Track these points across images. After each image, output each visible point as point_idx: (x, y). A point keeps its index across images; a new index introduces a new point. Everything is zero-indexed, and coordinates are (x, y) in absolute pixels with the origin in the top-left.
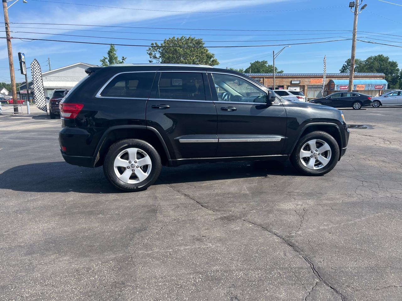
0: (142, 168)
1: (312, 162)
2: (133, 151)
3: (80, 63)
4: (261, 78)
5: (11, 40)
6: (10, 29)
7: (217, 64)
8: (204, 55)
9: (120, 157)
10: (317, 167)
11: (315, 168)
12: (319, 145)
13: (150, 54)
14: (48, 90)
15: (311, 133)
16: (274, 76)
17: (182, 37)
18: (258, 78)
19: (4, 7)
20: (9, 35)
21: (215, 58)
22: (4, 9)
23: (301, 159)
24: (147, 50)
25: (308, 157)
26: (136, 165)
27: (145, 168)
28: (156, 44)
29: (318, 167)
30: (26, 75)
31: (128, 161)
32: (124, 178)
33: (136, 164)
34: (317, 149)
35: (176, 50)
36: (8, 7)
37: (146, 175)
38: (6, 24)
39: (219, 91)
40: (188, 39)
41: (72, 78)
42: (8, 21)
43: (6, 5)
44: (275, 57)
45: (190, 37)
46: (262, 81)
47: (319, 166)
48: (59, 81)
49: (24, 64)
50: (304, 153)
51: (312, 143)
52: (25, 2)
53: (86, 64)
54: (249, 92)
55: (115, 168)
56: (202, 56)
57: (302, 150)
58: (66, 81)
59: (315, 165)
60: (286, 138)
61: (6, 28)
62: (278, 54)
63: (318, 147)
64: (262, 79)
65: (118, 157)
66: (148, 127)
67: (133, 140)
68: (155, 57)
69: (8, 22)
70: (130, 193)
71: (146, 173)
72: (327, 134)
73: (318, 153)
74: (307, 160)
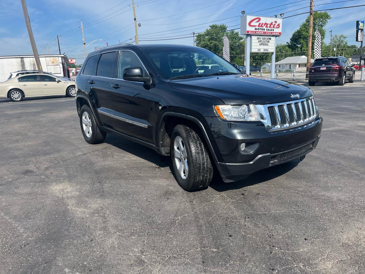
11: (182, 176)
30: (362, 42)
34: (183, 150)
49: (361, 32)
55: (83, 124)
65: (83, 117)
73: (183, 156)
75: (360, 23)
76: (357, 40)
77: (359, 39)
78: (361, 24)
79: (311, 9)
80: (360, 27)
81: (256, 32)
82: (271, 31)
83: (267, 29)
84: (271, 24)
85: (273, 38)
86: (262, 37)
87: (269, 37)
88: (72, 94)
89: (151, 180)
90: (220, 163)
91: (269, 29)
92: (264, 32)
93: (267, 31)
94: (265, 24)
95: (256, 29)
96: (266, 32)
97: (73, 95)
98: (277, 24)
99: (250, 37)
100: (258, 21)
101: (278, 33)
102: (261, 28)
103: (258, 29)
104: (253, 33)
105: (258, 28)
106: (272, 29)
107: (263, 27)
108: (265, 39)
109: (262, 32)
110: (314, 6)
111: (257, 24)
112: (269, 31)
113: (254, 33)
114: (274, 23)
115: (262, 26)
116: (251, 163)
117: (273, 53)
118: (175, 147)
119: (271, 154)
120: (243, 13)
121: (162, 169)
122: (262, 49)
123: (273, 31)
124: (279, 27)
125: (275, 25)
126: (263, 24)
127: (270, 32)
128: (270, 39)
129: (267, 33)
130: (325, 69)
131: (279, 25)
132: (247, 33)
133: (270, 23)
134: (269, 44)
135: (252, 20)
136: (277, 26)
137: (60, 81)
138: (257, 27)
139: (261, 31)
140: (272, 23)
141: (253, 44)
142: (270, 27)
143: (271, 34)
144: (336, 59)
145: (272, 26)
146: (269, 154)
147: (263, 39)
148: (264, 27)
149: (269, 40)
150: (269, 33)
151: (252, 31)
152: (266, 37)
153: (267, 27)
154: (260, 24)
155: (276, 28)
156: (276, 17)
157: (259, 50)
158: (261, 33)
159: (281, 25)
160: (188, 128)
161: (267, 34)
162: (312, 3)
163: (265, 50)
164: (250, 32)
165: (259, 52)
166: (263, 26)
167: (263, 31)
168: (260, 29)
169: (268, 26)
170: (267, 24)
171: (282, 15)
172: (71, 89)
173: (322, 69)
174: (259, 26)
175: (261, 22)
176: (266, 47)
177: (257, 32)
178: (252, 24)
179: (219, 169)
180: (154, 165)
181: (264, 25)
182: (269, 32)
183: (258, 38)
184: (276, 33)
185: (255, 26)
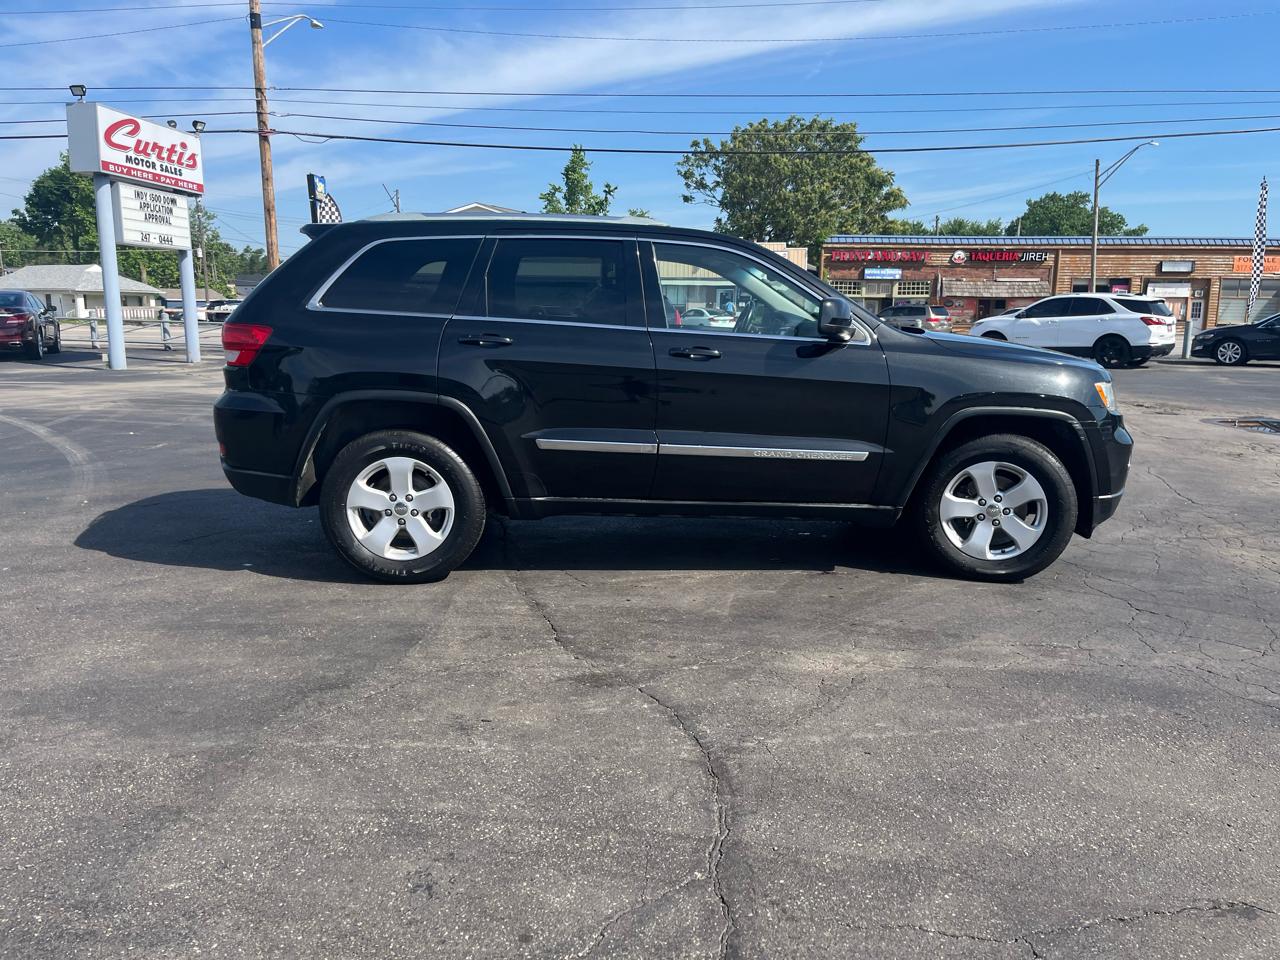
0: (429, 516)
1: (983, 534)
2: (401, 466)
4: (1046, 251)
5: (271, 138)
6: (269, 107)
7: (903, 206)
8: (858, 177)
9: (366, 481)
10: (1000, 551)
11: (990, 556)
12: (1007, 481)
13: (687, 176)
15: (978, 440)
16: (1093, 245)
17: (790, 121)
18: (1036, 251)
19: (254, 42)
20: (264, 123)
21: (895, 187)
22: (253, 47)
23: (944, 524)
24: (679, 164)
25: (969, 519)
26: (410, 506)
27: (436, 519)
28: (706, 142)
29: (1003, 552)
31: (386, 495)
32: (377, 542)
33: (409, 504)
34: (998, 493)
35: (766, 162)
36: (265, 40)
37: (439, 537)
38: (259, 90)
39: (899, 293)
40: (810, 127)
42: (264, 82)
43: (260, 38)
44: (1100, 180)
45: (815, 120)
46: (1052, 263)
47: (1006, 550)
50: (954, 504)
51: (983, 472)
52: (316, 26)
53: (493, 207)
54: (1007, 295)
55: (350, 513)
56: (851, 181)
57: (948, 494)
59: (993, 547)
60: (888, 451)
61: (259, 103)
62: (1112, 170)
63: (1004, 488)
64: (1050, 257)
65: (361, 482)
66: (443, 397)
67: (403, 433)
68: (701, 185)
69: (266, 84)
70: (388, 586)
71: (440, 532)
72: (1032, 445)
73: (1001, 506)
74: (965, 527)
75: (317, 180)
78: (320, 187)
79: (262, 122)
81: (130, 169)
82: (174, 176)
84: (172, 150)
85: (182, 201)
86: (149, 192)
87: (171, 196)
92: (155, 175)
93: (164, 173)
94: (155, 146)
95: (129, 159)
96: (159, 176)
98: (187, 154)
99: (109, 185)
100: (132, 133)
101: (195, 187)
102: (145, 160)
104: (122, 172)
105: (136, 159)
106: (175, 169)
107: (149, 155)
108: (158, 199)
109: (148, 173)
110: (272, 114)
111: (131, 142)
112: (167, 174)
113: (125, 170)
114: (179, 149)
115: (144, 151)
117: (182, 253)
120: (76, 91)
122: (154, 235)
123: (181, 175)
124: (193, 166)
125: (181, 155)
126: (147, 144)
127: (173, 179)
128: (173, 201)
129: (163, 179)
131: (192, 157)
133: (169, 147)
134: (172, 220)
135: (113, 122)
136: (189, 159)
138: (132, 154)
139: (145, 168)
140: (173, 146)
141: (123, 213)
142: (169, 160)
143: (176, 184)
145: (175, 158)
147: (154, 198)
148: (153, 158)
149: (170, 206)
150: (168, 181)
151: (118, 166)
152: (162, 194)
153: (159, 157)
154: (139, 142)
155: (188, 165)
157: (146, 237)
158: (145, 175)
159: (199, 159)
161: (164, 182)
163: (163, 239)
164: (111, 167)
165: (145, 244)
166: (149, 151)
167: (151, 170)
168: (142, 160)
169: (165, 155)
170: (161, 149)
171: (198, 127)
174: (136, 150)
175: (142, 136)
176: (163, 229)
177: (134, 169)
178: (117, 138)
181: (153, 150)
182: (170, 178)
183: (138, 195)
184: (190, 186)
185: (125, 148)
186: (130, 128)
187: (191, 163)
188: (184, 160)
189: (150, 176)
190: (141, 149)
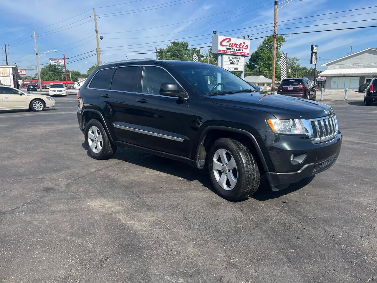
2: (95, 129)
3: (369, 49)
10: (228, 187)
11: (225, 187)
12: (229, 157)
14: (332, 78)
19: (275, 10)
23: (214, 171)
25: (221, 170)
30: (315, 64)
34: (226, 162)
38: (275, 23)
41: (357, 65)
43: (277, 8)
47: (230, 187)
48: (345, 68)
49: (315, 55)
50: (217, 164)
58: (352, 68)
59: (226, 184)
63: (228, 160)
66: (97, 111)
69: (277, 21)
73: (227, 168)
75: (314, 46)
76: (311, 63)
77: (313, 62)
78: (315, 48)
79: (274, 33)
80: (314, 51)
81: (227, 51)
82: (240, 52)
83: (237, 49)
84: (240, 45)
85: (242, 58)
86: (232, 56)
87: (239, 57)
88: (36, 108)
89: (189, 193)
90: (271, 173)
91: (238, 49)
92: (234, 52)
93: (237, 51)
94: (235, 44)
95: (227, 49)
96: (236, 52)
97: (38, 110)
98: (245, 45)
99: (221, 56)
100: (228, 42)
101: (247, 54)
102: (232, 48)
103: (229, 49)
104: (224, 52)
106: (241, 50)
108: (235, 58)
109: (232, 51)
110: (277, 30)
111: (228, 44)
112: (238, 51)
113: (225, 52)
114: (243, 44)
115: (232, 46)
116: (299, 172)
117: (242, 72)
118: (215, 160)
119: (314, 163)
120: (215, 32)
121: (192, 182)
122: (233, 68)
124: (247, 48)
125: (243, 45)
128: (240, 58)
129: (236, 53)
130: (292, 89)
131: (247, 46)
132: (219, 52)
134: (239, 63)
135: (223, 39)
136: (246, 46)
137: (23, 94)
138: (228, 47)
139: (231, 50)
140: (241, 44)
141: (224, 63)
142: (239, 47)
143: (241, 54)
144: (301, 80)
145: (241, 47)
146: (313, 164)
147: (234, 58)
148: (234, 47)
149: (238, 60)
150: (238, 53)
151: (223, 51)
152: (236, 57)
153: (236, 47)
154: (230, 44)
155: (245, 48)
156: (244, 38)
157: (230, 69)
158: (231, 52)
159: (249, 46)
160: (236, 141)
162: (276, 27)
163: (235, 69)
164: (221, 51)
166: (233, 46)
167: (233, 51)
168: (231, 48)
169: (238, 46)
170: (237, 45)
171: (250, 37)
172: (35, 103)
173: (289, 89)
174: (229, 46)
175: (231, 42)
176: (236, 66)
177: (228, 51)
178: (223, 44)
179: (270, 178)
180: (181, 179)
181: (234, 45)
182: (239, 52)
183: (229, 58)
184: (245, 54)
185: (226, 46)
186: (228, 40)
187: (246, 47)
188: (244, 47)
189: (233, 52)
190: (230, 45)
